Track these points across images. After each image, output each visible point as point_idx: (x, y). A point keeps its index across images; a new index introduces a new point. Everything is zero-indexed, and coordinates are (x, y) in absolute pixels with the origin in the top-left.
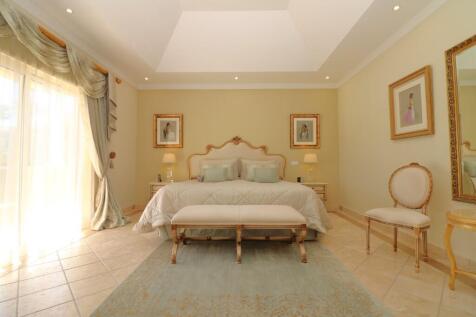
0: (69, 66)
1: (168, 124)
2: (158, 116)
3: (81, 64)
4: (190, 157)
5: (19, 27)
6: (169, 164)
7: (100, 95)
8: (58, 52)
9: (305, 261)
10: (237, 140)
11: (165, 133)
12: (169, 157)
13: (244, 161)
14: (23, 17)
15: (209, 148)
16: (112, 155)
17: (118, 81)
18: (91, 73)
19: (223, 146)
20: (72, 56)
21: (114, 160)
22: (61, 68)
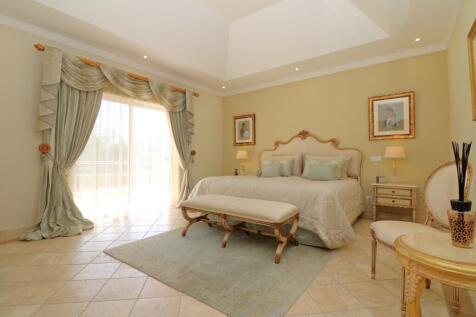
0: (152, 94)
1: (244, 124)
2: (236, 118)
3: (161, 89)
4: (261, 154)
5: (115, 79)
6: (242, 160)
7: (179, 109)
8: (144, 86)
9: (278, 261)
10: (304, 134)
11: (242, 132)
12: (242, 153)
13: (307, 156)
14: (117, 71)
15: (277, 144)
16: (193, 153)
17: (196, 95)
18: (169, 94)
19: (289, 141)
20: (154, 87)
21: (195, 157)
22: (146, 96)
